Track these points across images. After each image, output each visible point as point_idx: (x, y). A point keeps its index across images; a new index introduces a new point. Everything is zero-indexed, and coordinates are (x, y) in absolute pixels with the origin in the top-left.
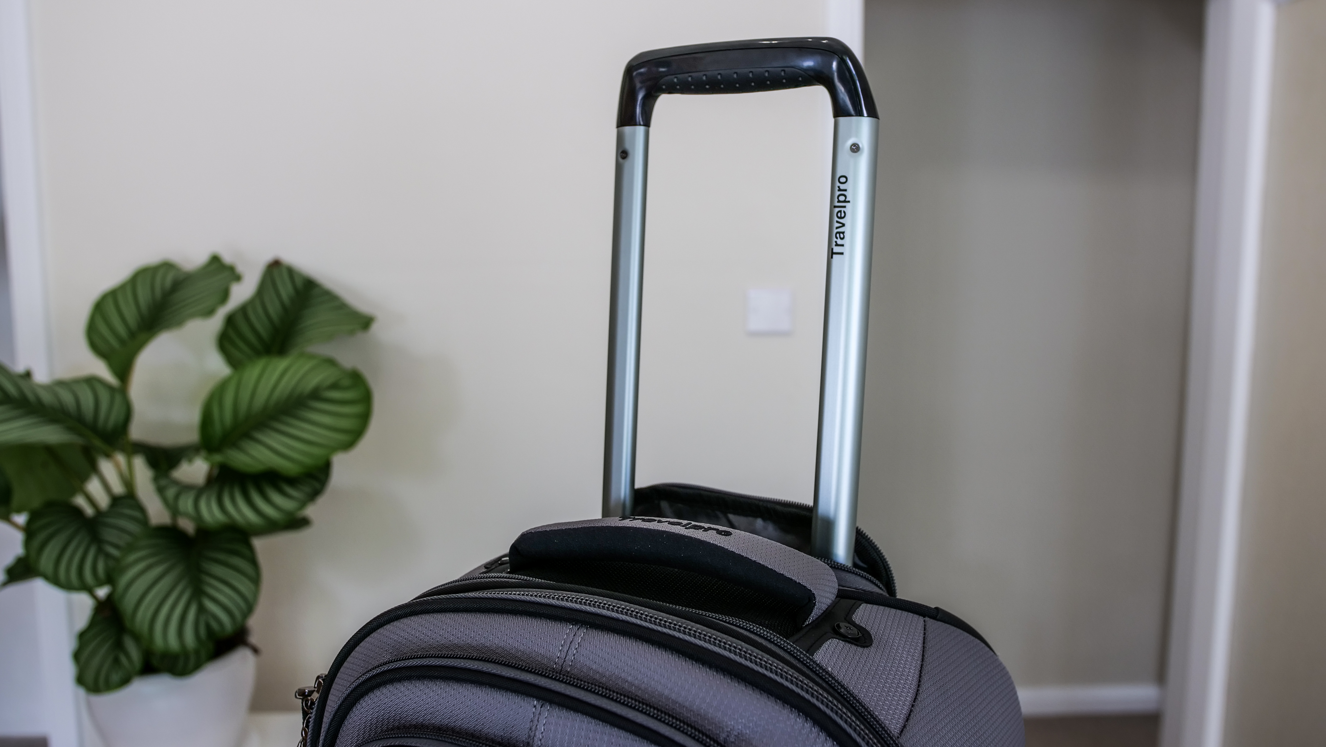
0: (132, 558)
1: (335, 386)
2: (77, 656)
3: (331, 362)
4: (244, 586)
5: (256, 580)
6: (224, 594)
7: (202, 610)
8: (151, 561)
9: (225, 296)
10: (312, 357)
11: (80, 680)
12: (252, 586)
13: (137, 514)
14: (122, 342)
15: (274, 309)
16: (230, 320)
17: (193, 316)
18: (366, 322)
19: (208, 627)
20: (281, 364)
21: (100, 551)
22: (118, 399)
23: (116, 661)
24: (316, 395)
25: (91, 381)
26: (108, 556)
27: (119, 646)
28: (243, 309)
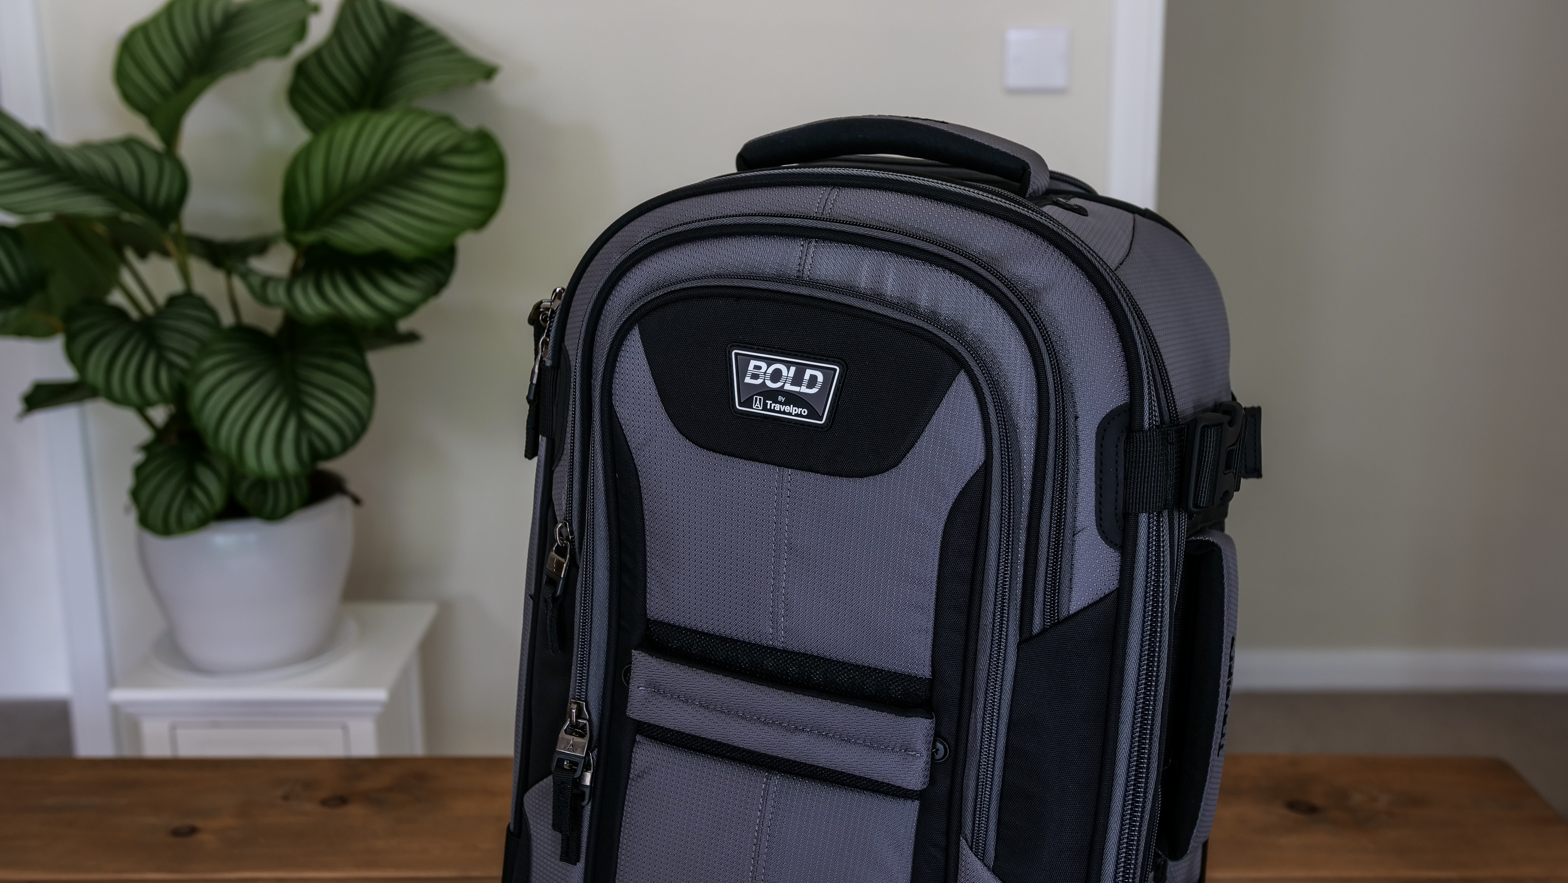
0: (208, 363)
1: (456, 149)
2: (135, 494)
3: (448, 120)
4: (355, 397)
5: (370, 390)
6: (330, 407)
7: (303, 425)
8: (233, 367)
9: (301, 31)
10: (423, 113)
11: (144, 521)
12: (365, 398)
13: (206, 316)
14: (163, 93)
15: (360, 55)
16: (301, 69)
17: (263, 56)
18: (489, 72)
19: (311, 445)
20: (383, 121)
21: (161, 359)
22: (168, 167)
23: (190, 496)
24: (433, 160)
25: (129, 144)
26: (171, 365)
27: (191, 478)
28: (317, 54)
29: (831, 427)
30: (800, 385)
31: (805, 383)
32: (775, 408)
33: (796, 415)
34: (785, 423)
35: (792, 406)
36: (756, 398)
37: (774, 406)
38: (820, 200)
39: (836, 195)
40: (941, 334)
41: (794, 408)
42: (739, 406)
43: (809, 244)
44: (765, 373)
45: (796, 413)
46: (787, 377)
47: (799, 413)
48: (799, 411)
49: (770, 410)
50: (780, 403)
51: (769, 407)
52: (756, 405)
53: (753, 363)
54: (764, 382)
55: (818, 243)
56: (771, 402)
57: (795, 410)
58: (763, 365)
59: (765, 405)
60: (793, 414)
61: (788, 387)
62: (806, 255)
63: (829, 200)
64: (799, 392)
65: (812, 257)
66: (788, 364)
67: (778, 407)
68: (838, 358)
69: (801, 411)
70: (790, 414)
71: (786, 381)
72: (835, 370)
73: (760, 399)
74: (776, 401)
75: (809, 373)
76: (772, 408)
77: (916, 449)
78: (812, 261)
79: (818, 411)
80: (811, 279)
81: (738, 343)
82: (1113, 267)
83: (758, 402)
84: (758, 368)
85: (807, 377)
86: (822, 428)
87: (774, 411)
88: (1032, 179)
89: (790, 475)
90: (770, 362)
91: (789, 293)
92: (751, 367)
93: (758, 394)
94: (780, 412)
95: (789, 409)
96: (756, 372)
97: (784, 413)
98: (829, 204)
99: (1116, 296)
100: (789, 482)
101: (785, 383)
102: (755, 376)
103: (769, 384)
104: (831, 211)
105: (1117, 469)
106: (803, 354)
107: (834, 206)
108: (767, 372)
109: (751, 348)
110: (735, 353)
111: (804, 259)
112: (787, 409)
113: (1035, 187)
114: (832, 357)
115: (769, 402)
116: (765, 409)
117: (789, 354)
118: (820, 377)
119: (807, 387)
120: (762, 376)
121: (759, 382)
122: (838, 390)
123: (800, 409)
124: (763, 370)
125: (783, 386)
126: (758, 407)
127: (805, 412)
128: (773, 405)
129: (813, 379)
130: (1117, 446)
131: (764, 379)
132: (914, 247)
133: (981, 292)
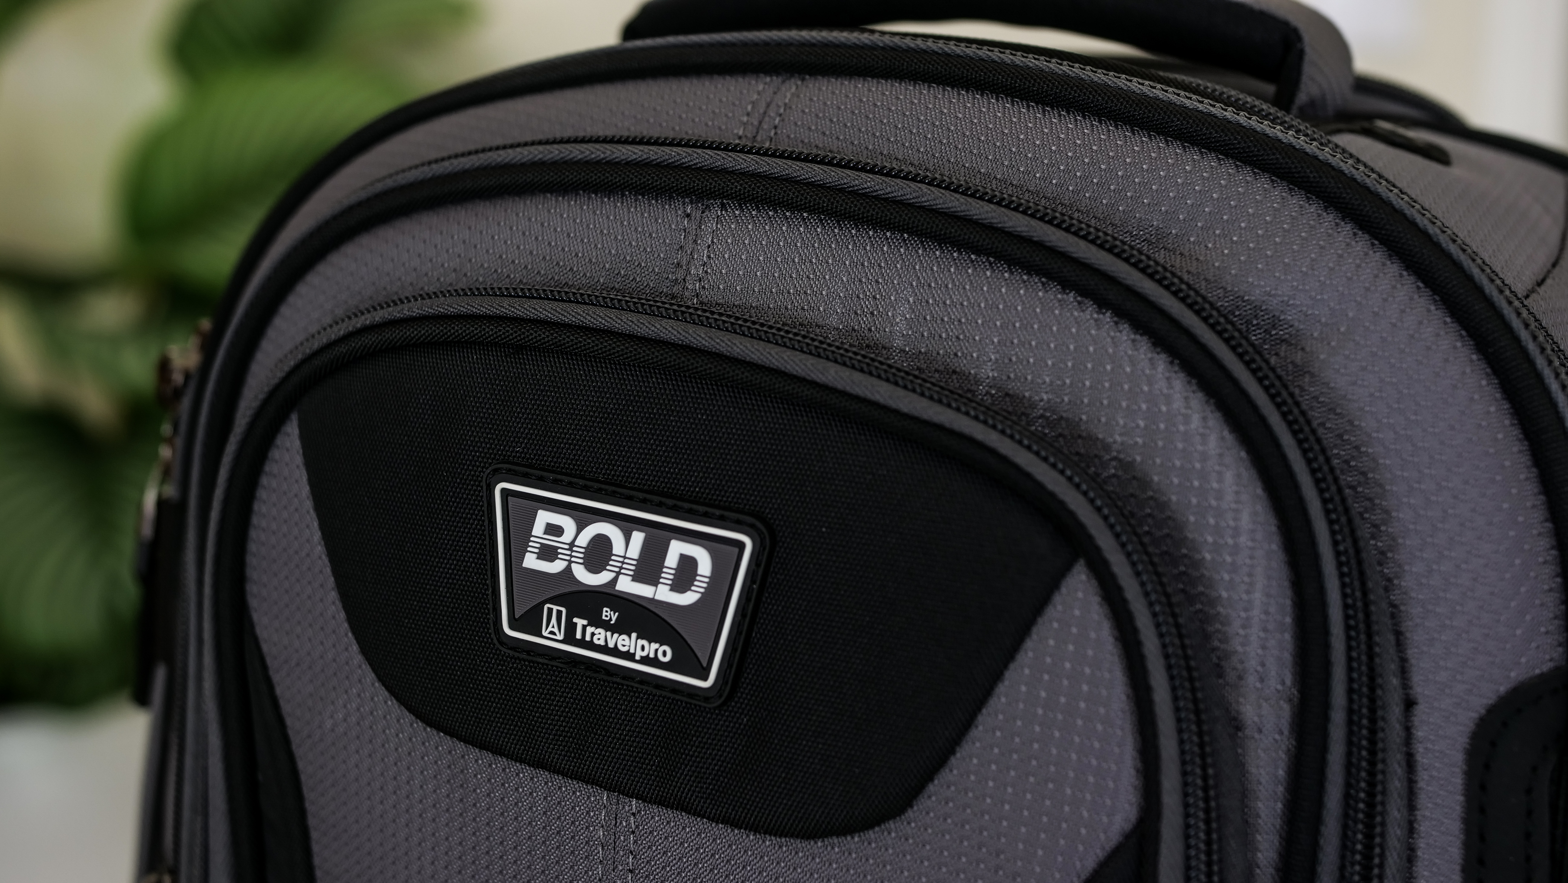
29: (730, 697)
30: (653, 580)
31: (668, 575)
32: (595, 638)
33: (645, 660)
34: (618, 680)
35: (634, 635)
36: (550, 611)
37: (593, 634)
38: (753, 108)
39: (793, 95)
40: (1023, 459)
41: (641, 642)
42: (512, 627)
43: (703, 212)
44: (572, 545)
45: (644, 654)
46: (625, 557)
47: (652, 655)
48: (651, 649)
49: (582, 643)
50: (606, 626)
51: (579, 636)
52: (550, 629)
53: (544, 517)
54: (568, 570)
55: (727, 211)
56: (585, 622)
57: (643, 648)
58: (567, 523)
59: (571, 628)
60: (637, 658)
61: (626, 585)
62: (695, 241)
63: (773, 106)
64: (653, 601)
65: (709, 246)
66: (627, 525)
67: (600, 636)
68: (751, 514)
69: (656, 651)
70: (629, 656)
71: (621, 568)
72: (741, 546)
73: (559, 613)
74: (597, 621)
75: (677, 549)
76: (588, 638)
77: (950, 774)
78: (709, 257)
79: (699, 654)
80: (702, 303)
81: (509, 463)
82: (1520, 290)
83: (554, 620)
84: (554, 530)
85: (672, 560)
86: (707, 699)
87: (591, 646)
88: (1308, 69)
89: (634, 814)
90: (584, 515)
91: (632, 337)
92: (538, 529)
93: (553, 600)
94: (604, 649)
95: (627, 642)
96: (551, 541)
97: (615, 652)
98: (772, 114)
99: (1531, 362)
100: (633, 832)
101: (618, 574)
102: (548, 553)
103: (581, 574)
104: (776, 134)
105: (1528, 859)
106: (663, 500)
107: (783, 120)
108: (576, 544)
109: (541, 479)
110: (503, 490)
111: (689, 252)
112: (625, 642)
113: (1314, 91)
114: (738, 511)
115: (580, 622)
116: (569, 638)
117: (630, 498)
118: (705, 564)
119: (673, 589)
120: (563, 551)
121: (556, 567)
122: (748, 600)
123: (654, 646)
124: (567, 537)
125: (614, 581)
126: (554, 633)
127: (666, 654)
128: (590, 630)
129: (688, 564)
130: (1529, 791)
131: (570, 562)
132: (965, 220)
133: (1144, 344)
